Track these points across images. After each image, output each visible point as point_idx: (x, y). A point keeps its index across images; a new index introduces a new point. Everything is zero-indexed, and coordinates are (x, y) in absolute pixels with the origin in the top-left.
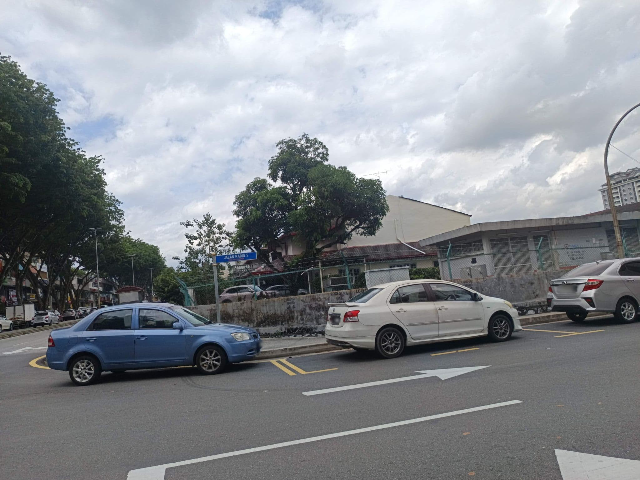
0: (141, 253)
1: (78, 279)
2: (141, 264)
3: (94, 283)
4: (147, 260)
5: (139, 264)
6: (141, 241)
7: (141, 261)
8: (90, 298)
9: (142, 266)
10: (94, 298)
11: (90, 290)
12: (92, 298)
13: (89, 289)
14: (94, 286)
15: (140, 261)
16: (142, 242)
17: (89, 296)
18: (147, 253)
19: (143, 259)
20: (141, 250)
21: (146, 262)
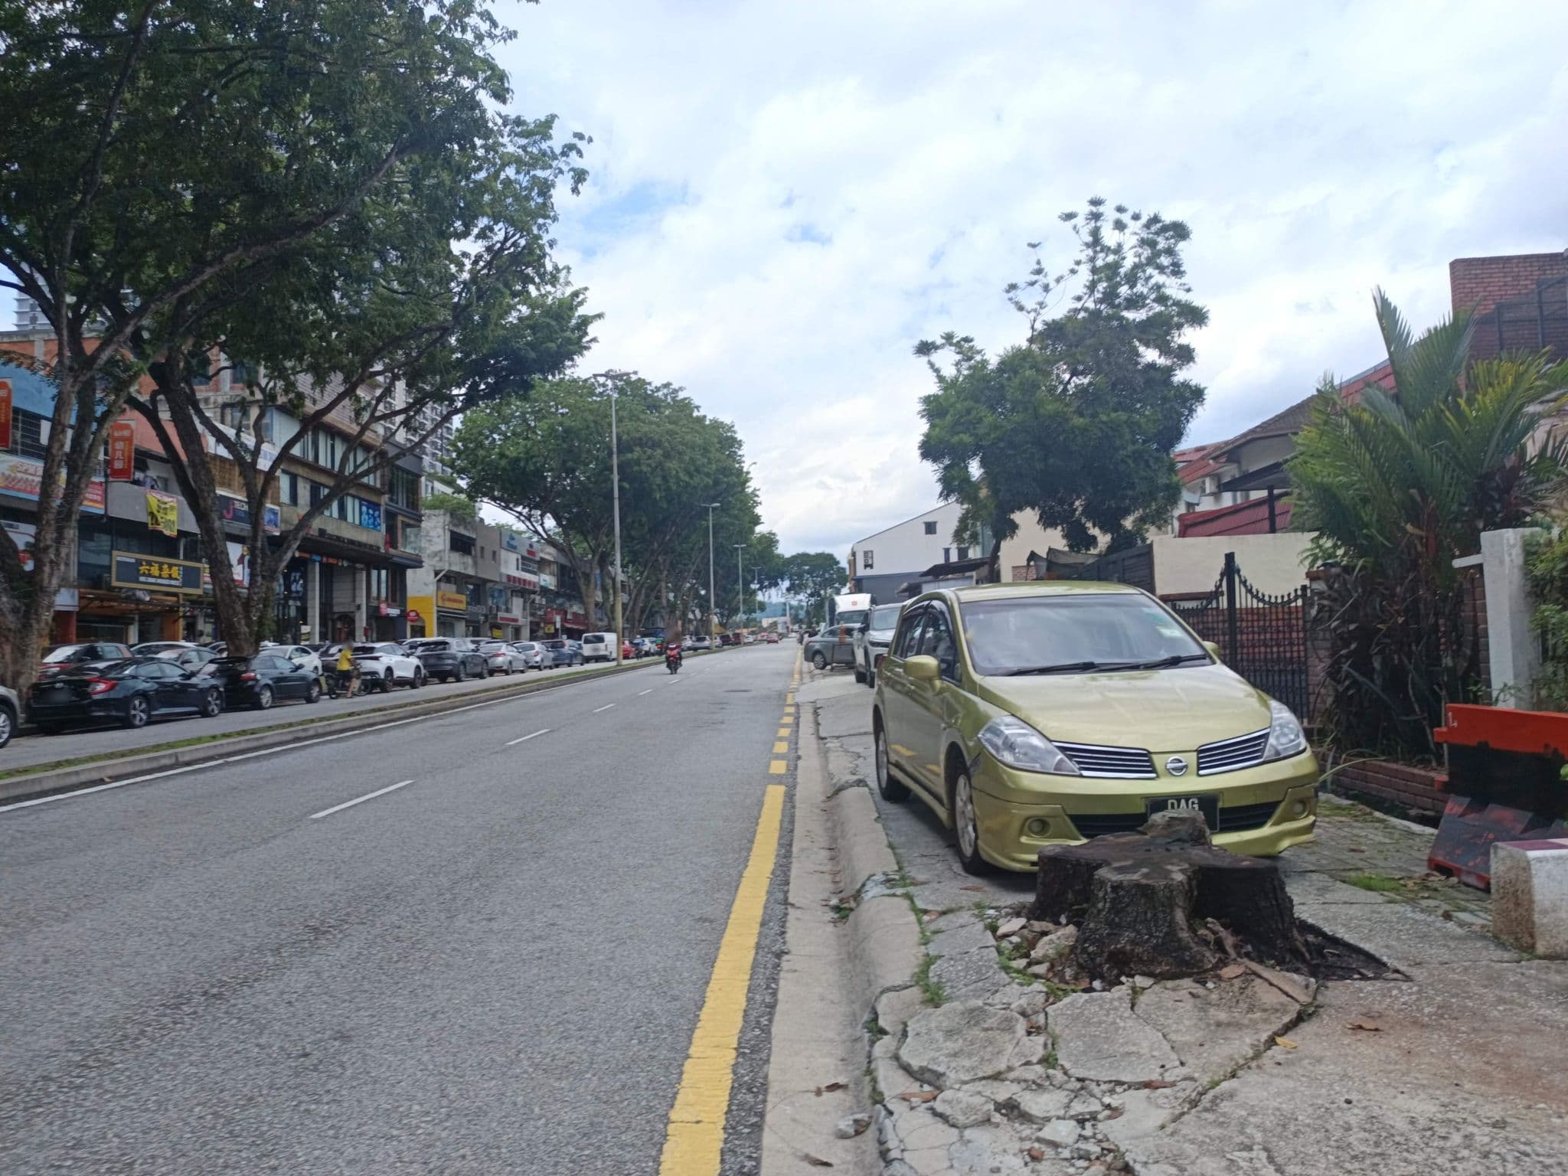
0: (671, 433)
1: (452, 533)
2: (672, 480)
3: (523, 558)
4: (697, 470)
5: (664, 478)
6: (676, 391)
7: (673, 465)
8: (508, 610)
9: (674, 487)
10: (524, 609)
11: (505, 580)
12: (517, 609)
13: (501, 575)
14: (524, 570)
15: (668, 464)
16: (681, 395)
17: (506, 603)
18: (699, 441)
19: (681, 461)
20: (674, 423)
21: (691, 476)
